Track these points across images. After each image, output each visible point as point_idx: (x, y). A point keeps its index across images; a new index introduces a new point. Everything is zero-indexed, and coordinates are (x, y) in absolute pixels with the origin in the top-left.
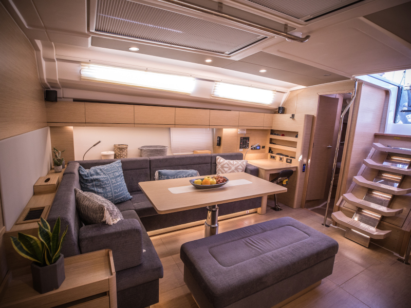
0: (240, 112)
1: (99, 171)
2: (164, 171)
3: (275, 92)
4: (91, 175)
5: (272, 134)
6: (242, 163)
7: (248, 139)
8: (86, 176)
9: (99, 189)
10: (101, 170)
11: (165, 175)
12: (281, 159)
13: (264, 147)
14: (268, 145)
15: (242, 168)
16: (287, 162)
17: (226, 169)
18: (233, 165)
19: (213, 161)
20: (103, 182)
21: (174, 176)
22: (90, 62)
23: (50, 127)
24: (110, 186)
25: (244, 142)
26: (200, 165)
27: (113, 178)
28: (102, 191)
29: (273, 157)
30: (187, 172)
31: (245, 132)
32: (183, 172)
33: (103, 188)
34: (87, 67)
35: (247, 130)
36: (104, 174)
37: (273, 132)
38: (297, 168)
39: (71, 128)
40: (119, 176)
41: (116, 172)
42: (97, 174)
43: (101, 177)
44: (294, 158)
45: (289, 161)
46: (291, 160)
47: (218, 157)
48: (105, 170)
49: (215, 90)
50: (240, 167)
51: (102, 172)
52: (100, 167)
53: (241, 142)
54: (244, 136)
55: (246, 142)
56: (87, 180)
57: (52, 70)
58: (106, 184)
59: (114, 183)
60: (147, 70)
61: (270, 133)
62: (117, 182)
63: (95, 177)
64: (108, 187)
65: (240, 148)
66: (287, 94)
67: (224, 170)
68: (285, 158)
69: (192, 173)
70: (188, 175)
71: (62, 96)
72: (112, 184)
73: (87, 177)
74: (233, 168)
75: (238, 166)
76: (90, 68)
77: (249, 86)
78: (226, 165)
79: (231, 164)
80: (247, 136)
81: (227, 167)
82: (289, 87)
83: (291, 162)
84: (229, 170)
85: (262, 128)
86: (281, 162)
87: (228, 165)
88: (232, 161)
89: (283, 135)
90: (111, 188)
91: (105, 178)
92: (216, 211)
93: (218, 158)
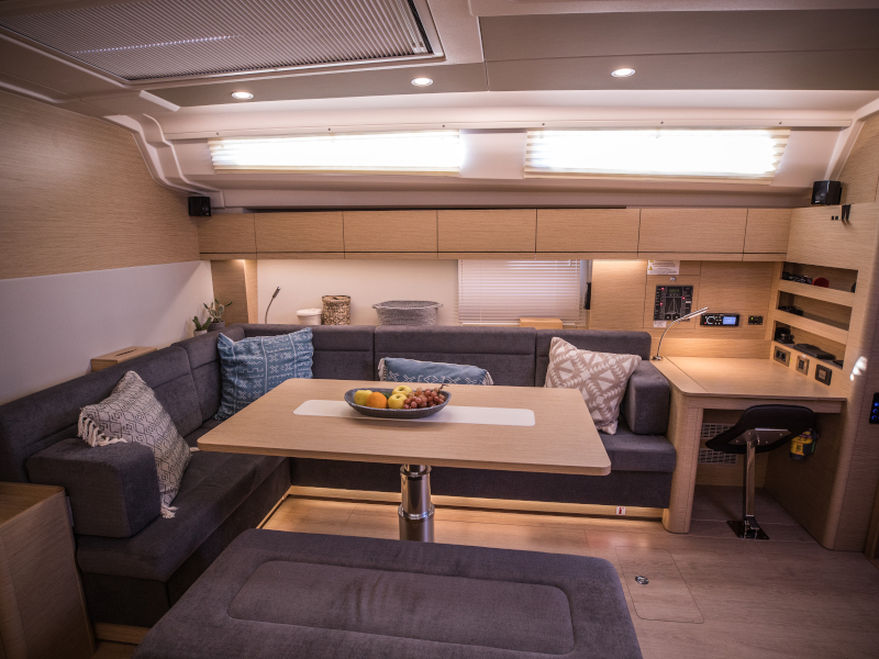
0: (644, 210)
1: (254, 346)
2: (394, 361)
3: (788, 132)
4: (237, 353)
5: (786, 277)
6: (617, 362)
7: (689, 291)
8: (225, 354)
9: (241, 382)
10: (259, 344)
11: (396, 369)
12: (801, 365)
13: (756, 320)
14: (775, 316)
15: (612, 378)
16: (817, 378)
17: (565, 376)
18: (587, 365)
19: (540, 350)
20: (250, 367)
21: (417, 375)
22: (218, 138)
23: (212, 261)
24: (263, 378)
25: (671, 301)
26: (499, 356)
27: (274, 364)
28: (245, 386)
29: (781, 356)
30: (453, 370)
31: (676, 270)
32: (443, 367)
33: (249, 380)
34: (219, 147)
35: (683, 263)
36: (262, 353)
37: (793, 271)
38: (843, 402)
39: (242, 263)
40: (289, 361)
41: (287, 351)
42: (249, 351)
43: (254, 357)
44: (840, 364)
45: (823, 374)
46: (829, 373)
47: (555, 339)
48: (269, 346)
49: (534, 155)
50: (608, 375)
51: (260, 348)
52: (263, 339)
53: (658, 300)
54: (671, 282)
55: (679, 301)
56: (225, 360)
57: (168, 161)
58: (255, 373)
59: (274, 374)
60: (330, 132)
61: (779, 274)
62: (281, 372)
63: (241, 357)
64: (258, 379)
65: (657, 317)
66: (849, 131)
67: (559, 377)
68: (814, 362)
69: (467, 374)
70: (453, 378)
71: (223, 205)
72: (269, 375)
73: (228, 355)
74: (585, 375)
75: (604, 371)
76: (226, 147)
77: (658, 128)
78: (568, 365)
79: (583, 361)
80: (683, 282)
81: (569, 371)
82: (853, 106)
83: (827, 381)
84: (573, 378)
85: (738, 258)
86: (800, 376)
87: (574, 363)
88: (588, 355)
89: (822, 283)
90: (263, 383)
91: (256, 361)
92: (420, 478)
93: (556, 343)
